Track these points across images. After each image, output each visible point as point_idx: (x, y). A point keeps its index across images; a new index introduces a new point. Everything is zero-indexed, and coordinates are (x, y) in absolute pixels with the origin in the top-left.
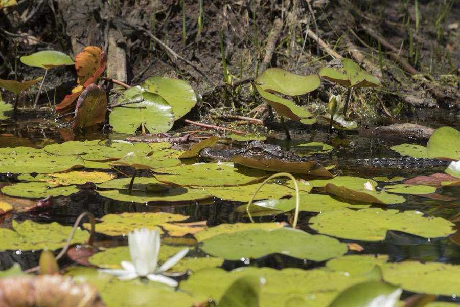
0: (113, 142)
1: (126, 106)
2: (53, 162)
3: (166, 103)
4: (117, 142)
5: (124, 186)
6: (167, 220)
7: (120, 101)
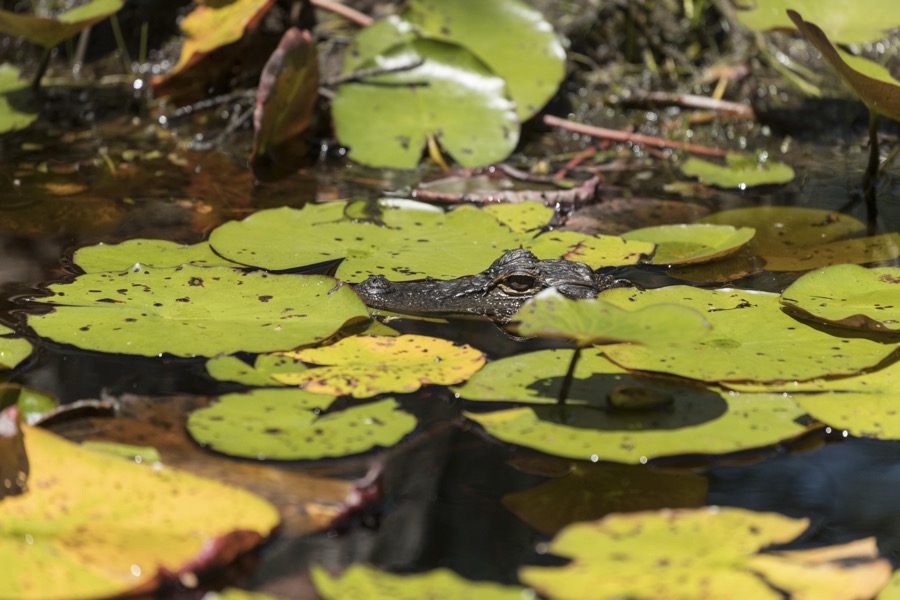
0: (385, 207)
1: (371, 79)
2: (264, 299)
3: (483, 67)
4: (397, 208)
5: (530, 387)
6: (755, 543)
7: (351, 66)
